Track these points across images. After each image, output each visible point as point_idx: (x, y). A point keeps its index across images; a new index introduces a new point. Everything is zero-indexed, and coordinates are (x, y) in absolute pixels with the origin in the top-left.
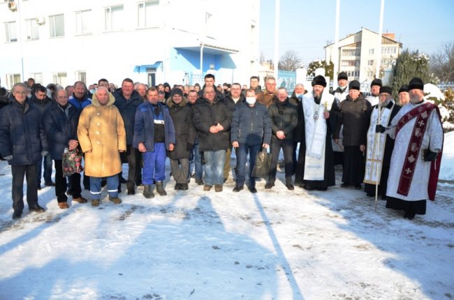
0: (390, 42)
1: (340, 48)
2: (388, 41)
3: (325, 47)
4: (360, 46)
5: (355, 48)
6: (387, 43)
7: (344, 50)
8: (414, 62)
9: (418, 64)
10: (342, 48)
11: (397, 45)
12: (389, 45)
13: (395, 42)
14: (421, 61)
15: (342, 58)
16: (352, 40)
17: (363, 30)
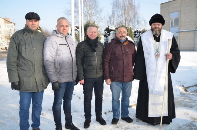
2: (8, 22)
13: (12, 23)
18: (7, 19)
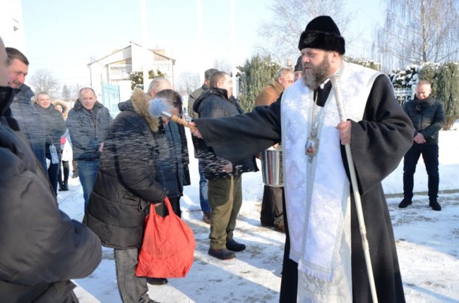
0: (163, 58)
1: (107, 65)
2: (161, 57)
3: (89, 65)
4: (131, 63)
5: (124, 65)
6: (160, 60)
7: (112, 68)
8: (269, 67)
9: (272, 70)
10: (110, 66)
11: (170, 62)
12: (161, 62)
13: (168, 59)
14: (274, 67)
15: (111, 77)
16: (121, 56)
17: (132, 44)
18: (159, 50)
